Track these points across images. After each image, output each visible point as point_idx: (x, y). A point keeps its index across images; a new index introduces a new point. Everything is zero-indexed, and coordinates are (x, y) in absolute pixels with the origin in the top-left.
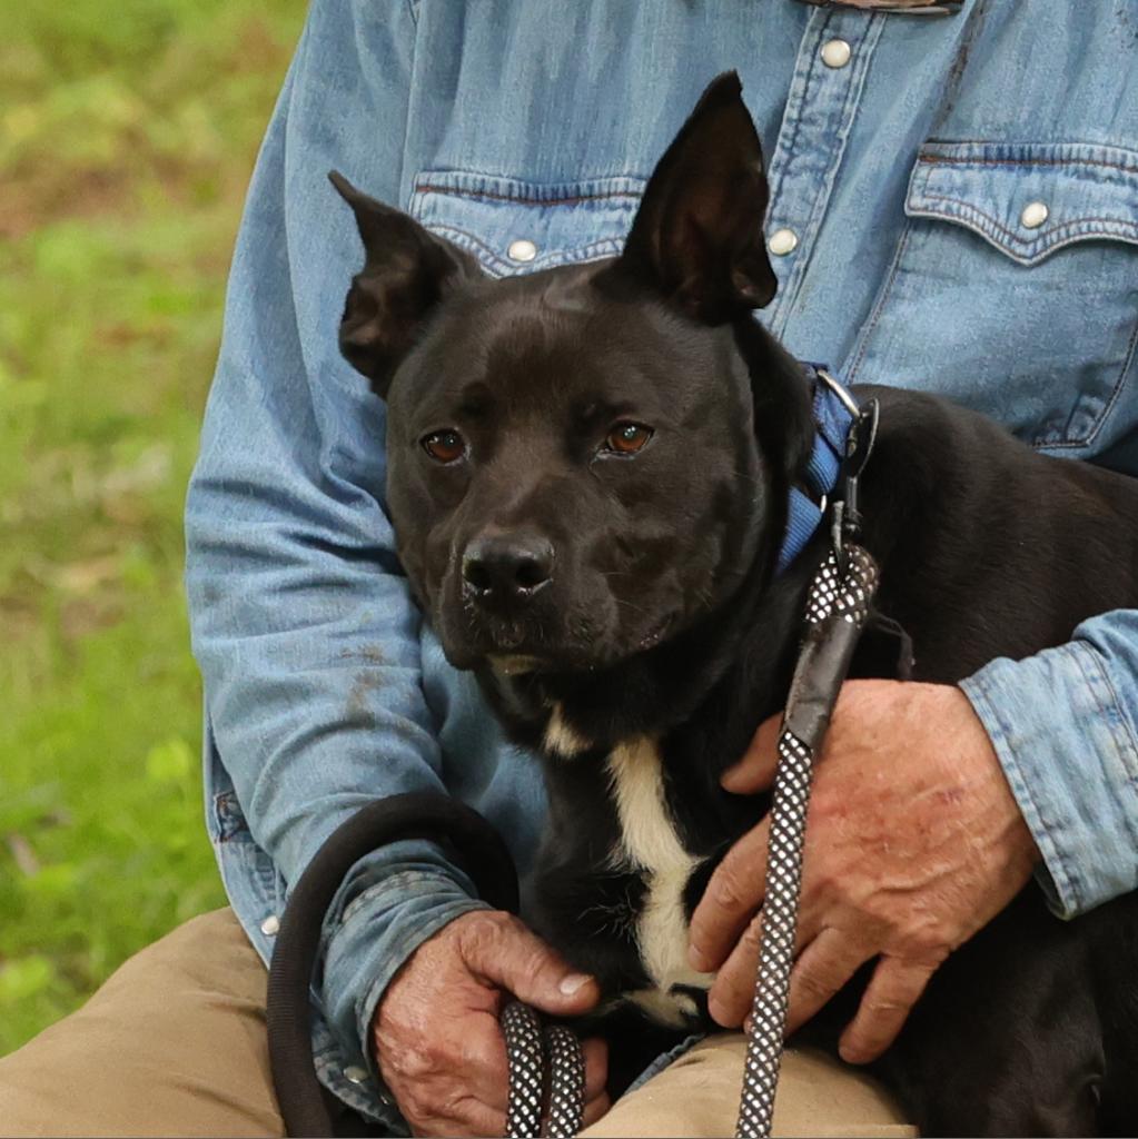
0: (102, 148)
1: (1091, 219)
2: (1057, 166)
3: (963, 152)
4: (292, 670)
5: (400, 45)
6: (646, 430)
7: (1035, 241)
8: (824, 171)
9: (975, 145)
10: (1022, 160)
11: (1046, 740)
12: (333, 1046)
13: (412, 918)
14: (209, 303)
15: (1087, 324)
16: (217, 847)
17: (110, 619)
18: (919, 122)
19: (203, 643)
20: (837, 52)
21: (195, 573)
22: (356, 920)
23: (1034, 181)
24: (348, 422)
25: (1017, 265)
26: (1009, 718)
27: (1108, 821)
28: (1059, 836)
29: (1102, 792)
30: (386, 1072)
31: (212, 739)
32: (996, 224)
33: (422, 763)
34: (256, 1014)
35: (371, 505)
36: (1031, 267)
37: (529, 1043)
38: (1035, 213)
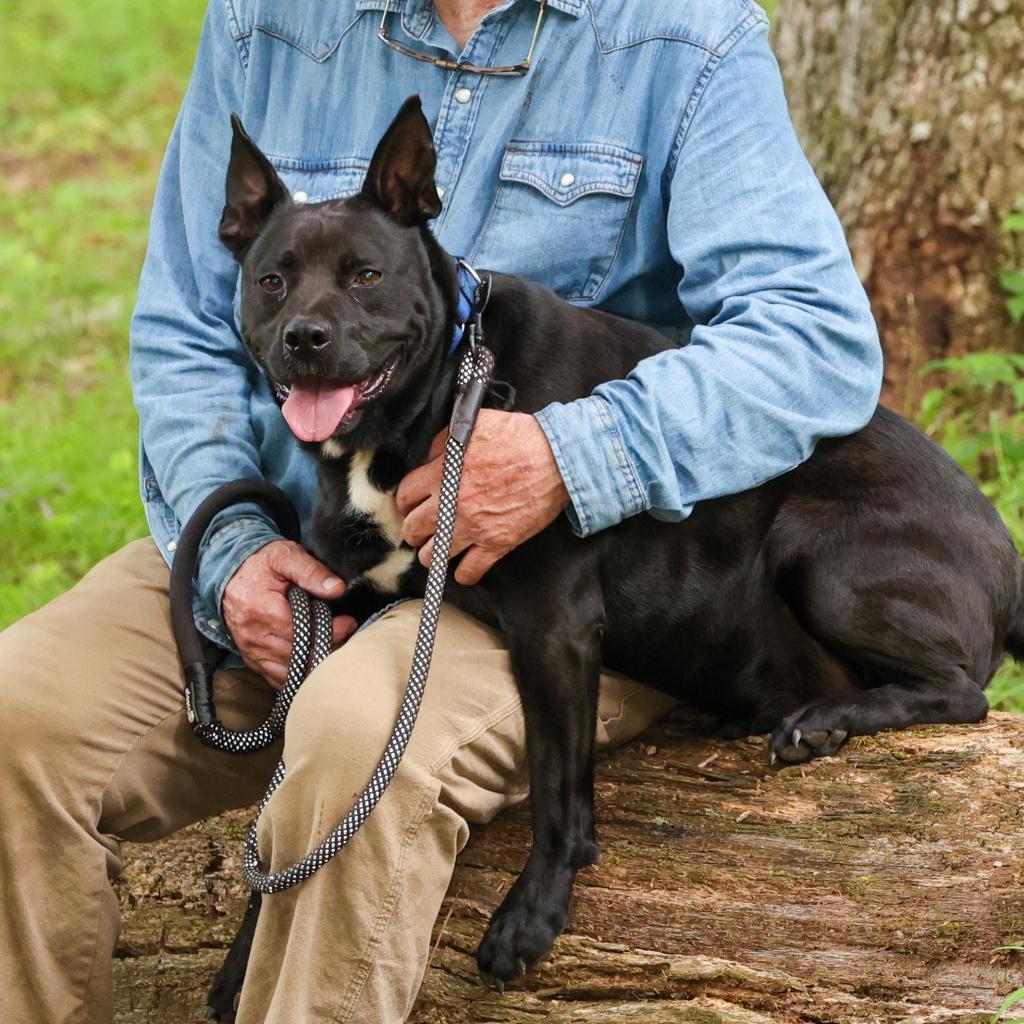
0: (87, 144)
1: (597, 182)
2: (579, 155)
3: (530, 147)
4: (185, 413)
5: (237, 90)
6: (378, 274)
7: (568, 193)
8: (458, 156)
9: (537, 144)
10: (561, 151)
11: (578, 444)
12: (202, 609)
13: (245, 543)
14: (142, 224)
15: (594, 236)
16: (145, 504)
17: (90, 387)
18: (506, 132)
19: (139, 399)
20: (464, 95)
21: (136, 363)
22: (217, 544)
23: (567, 162)
24: (213, 285)
25: (559, 206)
26: (560, 433)
27: (608, 488)
28: (582, 494)
29: (605, 472)
30: (228, 623)
31: (143, 449)
32: (547, 185)
33: (251, 464)
34: (164, 592)
35: (225, 328)
36: (566, 207)
37: (304, 609)
38: (568, 179)
